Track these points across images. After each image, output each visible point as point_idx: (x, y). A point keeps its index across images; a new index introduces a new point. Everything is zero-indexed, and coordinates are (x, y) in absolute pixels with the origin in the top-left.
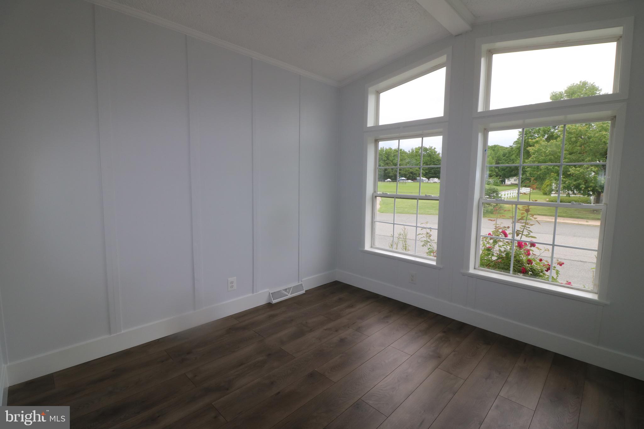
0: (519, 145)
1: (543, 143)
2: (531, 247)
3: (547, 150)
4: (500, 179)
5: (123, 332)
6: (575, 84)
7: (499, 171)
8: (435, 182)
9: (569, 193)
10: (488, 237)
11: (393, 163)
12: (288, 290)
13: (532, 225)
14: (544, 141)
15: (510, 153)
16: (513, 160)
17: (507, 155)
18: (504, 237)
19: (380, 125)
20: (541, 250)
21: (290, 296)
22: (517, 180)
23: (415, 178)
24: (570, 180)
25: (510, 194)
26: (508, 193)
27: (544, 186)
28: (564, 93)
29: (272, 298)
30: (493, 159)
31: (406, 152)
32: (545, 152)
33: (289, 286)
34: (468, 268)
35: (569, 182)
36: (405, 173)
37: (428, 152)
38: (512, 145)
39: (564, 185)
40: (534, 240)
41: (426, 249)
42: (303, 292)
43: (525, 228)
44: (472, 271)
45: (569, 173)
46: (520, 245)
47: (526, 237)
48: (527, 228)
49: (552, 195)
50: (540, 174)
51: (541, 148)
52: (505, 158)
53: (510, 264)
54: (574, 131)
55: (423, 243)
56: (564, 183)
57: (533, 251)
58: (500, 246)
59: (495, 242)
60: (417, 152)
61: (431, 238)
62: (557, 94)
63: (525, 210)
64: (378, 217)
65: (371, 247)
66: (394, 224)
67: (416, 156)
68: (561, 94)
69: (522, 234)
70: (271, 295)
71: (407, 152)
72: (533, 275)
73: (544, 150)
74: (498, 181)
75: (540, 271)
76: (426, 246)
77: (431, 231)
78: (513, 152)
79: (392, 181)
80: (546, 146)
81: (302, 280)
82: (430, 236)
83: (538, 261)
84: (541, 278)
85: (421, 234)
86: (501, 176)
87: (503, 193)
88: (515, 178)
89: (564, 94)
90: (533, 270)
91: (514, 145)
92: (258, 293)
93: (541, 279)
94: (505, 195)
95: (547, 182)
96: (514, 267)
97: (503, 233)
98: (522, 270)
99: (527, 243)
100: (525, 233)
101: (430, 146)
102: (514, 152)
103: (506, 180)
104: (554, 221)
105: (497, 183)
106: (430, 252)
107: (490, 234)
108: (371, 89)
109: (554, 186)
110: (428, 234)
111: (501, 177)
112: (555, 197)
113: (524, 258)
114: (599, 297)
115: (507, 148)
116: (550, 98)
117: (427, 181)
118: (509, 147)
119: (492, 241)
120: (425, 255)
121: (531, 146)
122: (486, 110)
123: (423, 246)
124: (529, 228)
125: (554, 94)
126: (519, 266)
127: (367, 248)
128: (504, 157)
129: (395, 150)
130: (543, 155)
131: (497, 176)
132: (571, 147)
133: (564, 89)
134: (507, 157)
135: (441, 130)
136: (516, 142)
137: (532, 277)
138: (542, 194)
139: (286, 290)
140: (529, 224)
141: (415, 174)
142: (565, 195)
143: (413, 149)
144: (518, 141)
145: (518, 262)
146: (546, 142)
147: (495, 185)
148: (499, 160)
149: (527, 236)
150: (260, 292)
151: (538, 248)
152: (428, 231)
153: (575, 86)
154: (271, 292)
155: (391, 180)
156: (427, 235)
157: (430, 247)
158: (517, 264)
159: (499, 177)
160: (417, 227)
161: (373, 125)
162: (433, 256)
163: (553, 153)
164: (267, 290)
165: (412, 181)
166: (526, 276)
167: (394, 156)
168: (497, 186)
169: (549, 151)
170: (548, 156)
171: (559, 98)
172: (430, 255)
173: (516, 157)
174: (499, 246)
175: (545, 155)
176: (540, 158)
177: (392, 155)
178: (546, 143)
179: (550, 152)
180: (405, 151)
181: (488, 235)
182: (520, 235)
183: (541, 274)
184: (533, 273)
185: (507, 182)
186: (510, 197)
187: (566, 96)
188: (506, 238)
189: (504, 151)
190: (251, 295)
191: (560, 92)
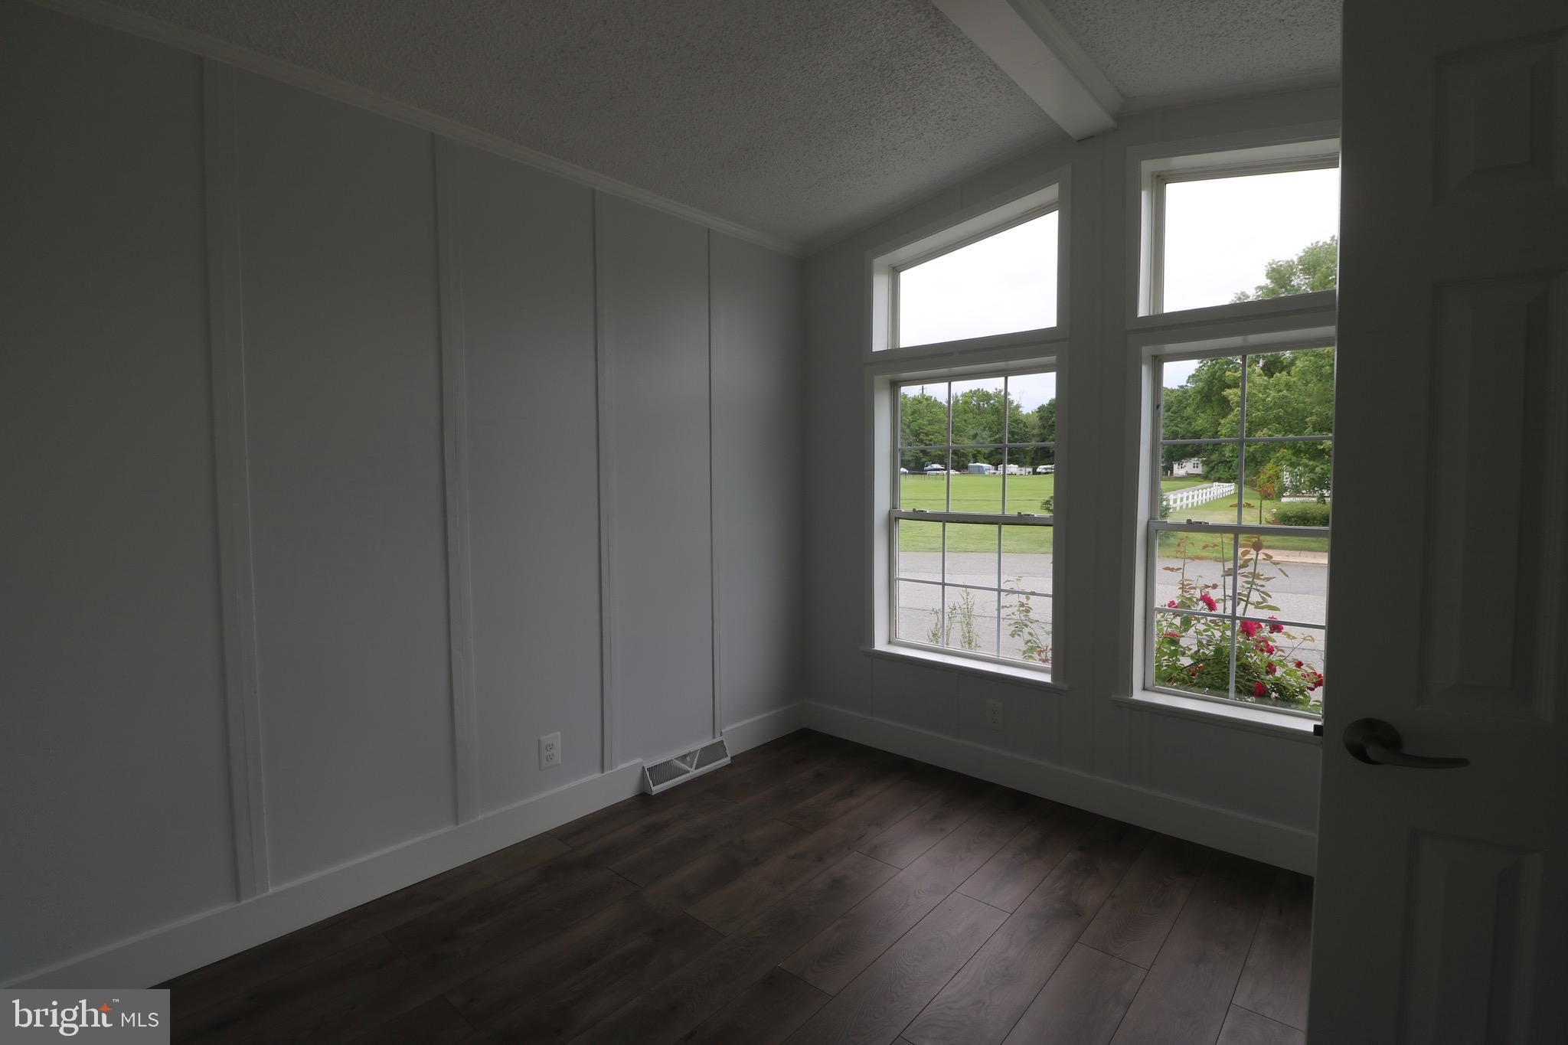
0: (1201, 384)
1: (1259, 380)
2: (1271, 633)
3: (1267, 397)
4: (1161, 464)
5: (272, 890)
6: (1321, 244)
9: (1322, 496)
10: (1168, 611)
11: (911, 430)
12: (688, 758)
13: (1266, 579)
14: (1260, 375)
15: (1180, 402)
16: (1188, 418)
17: (1174, 408)
18: (1206, 611)
19: (901, 346)
20: (1294, 638)
21: (694, 773)
22: (1200, 466)
23: (963, 465)
24: (1322, 464)
26: (1182, 495)
27: (1263, 479)
28: (1296, 263)
29: (651, 782)
31: (941, 403)
32: (1264, 400)
33: (692, 747)
34: (1129, 688)
35: (1321, 469)
36: (939, 455)
37: (992, 402)
38: (1185, 384)
39: (1312, 475)
40: (1276, 616)
41: (1019, 643)
42: (726, 761)
43: (1253, 586)
44: (1138, 695)
46: (1249, 627)
47: (1256, 607)
48: (1256, 587)
49: (1284, 500)
50: (1256, 450)
51: (1255, 391)
53: (1227, 674)
54: (1328, 352)
55: (1012, 628)
56: (1312, 471)
57: (1274, 641)
58: (1198, 633)
59: (1187, 623)
60: (966, 403)
61: (1031, 615)
62: (1281, 266)
63: (1251, 544)
64: (904, 569)
65: (890, 642)
66: (943, 584)
67: (965, 412)
68: (1290, 266)
69: (1247, 602)
70: (647, 773)
71: (944, 403)
72: (1284, 700)
73: (1261, 396)
75: (1298, 690)
76: (1019, 635)
77: (1028, 598)
78: (1187, 400)
79: (909, 473)
80: (1266, 387)
81: (723, 729)
82: (1028, 611)
83: (1292, 666)
84: (1301, 707)
85: (1006, 607)
88: (1194, 460)
89: (1298, 265)
90: (1279, 687)
91: (1189, 385)
92: (616, 770)
93: (1302, 710)
94: (1176, 502)
95: (1270, 469)
96: (1236, 682)
97: (1204, 601)
98: (1256, 689)
99: (1263, 624)
100: (1255, 597)
101: (996, 389)
102: (1190, 401)
103: (1176, 466)
106: (1032, 649)
107: (1172, 603)
108: (880, 262)
109: (1287, 478)
110: (1022, 605)
111: (1163, 460)
112: (1291, 503)
113: (1255, 658)
115: (1172, 391)
116: (1267, 275)
117: (992, 471)
118: (1177, 388)
119: (1177, 621)
120: (1018, 658)
121: (1230, 387)
122: (1156, 312)
123: (1013, 636)
124: (1261, 586)
125: (1274, 266)
126: (1249, 680)
127: (880, 644)
130: (1261, 407)
132: (1323, 388)
133: (1297, 255)
134: (1175, 413)
135: (1050, 358)
136: (1193, 376)
137: (1281, 707)
138: (1261, 497)
139: (682, 757)
140: (1260, 577)
141: (964, 455)
142: (1315, 499)
143: (957, 397)
144: (1198, 376)
145: (1244, 668)
146: (1266, 378)
149: (1257, 605)
150: (620, 767)
151: (1289, 636)
152: (1023, 598)
153: (1321, 246)
154: (646, 765)
155: (907, 471)
156: (1021, 609)
157: (1030, 638)
158: (1243, 674)
160: (999, 590)
161: (886, 349)
162: (1040, 660)
163: (1282, 403)
164: (640, 760)
165: (957, 472)
166: (1266, 704)
167: (913, 413)
169: (1274, 398)
170: (1271, 408)
171: (1285, 275)
172: (1031, 657)
173: (1195, 411)
174: (1196, 632)
175: (1264, 407)
176: (1254, 415)
177: (909, 411)
178: (1264, 380)
179: (1276, 400)
180: (939, 400)
181: (1170, 605)
183: (1301, 697)
184: (1281, 694)
185: (1178, 470)
186: (1187, 505)
187: (1301, 270)
188: (1214, 612)
189: (1168, 398)
190: (597, 775)
191: (1288, 262)
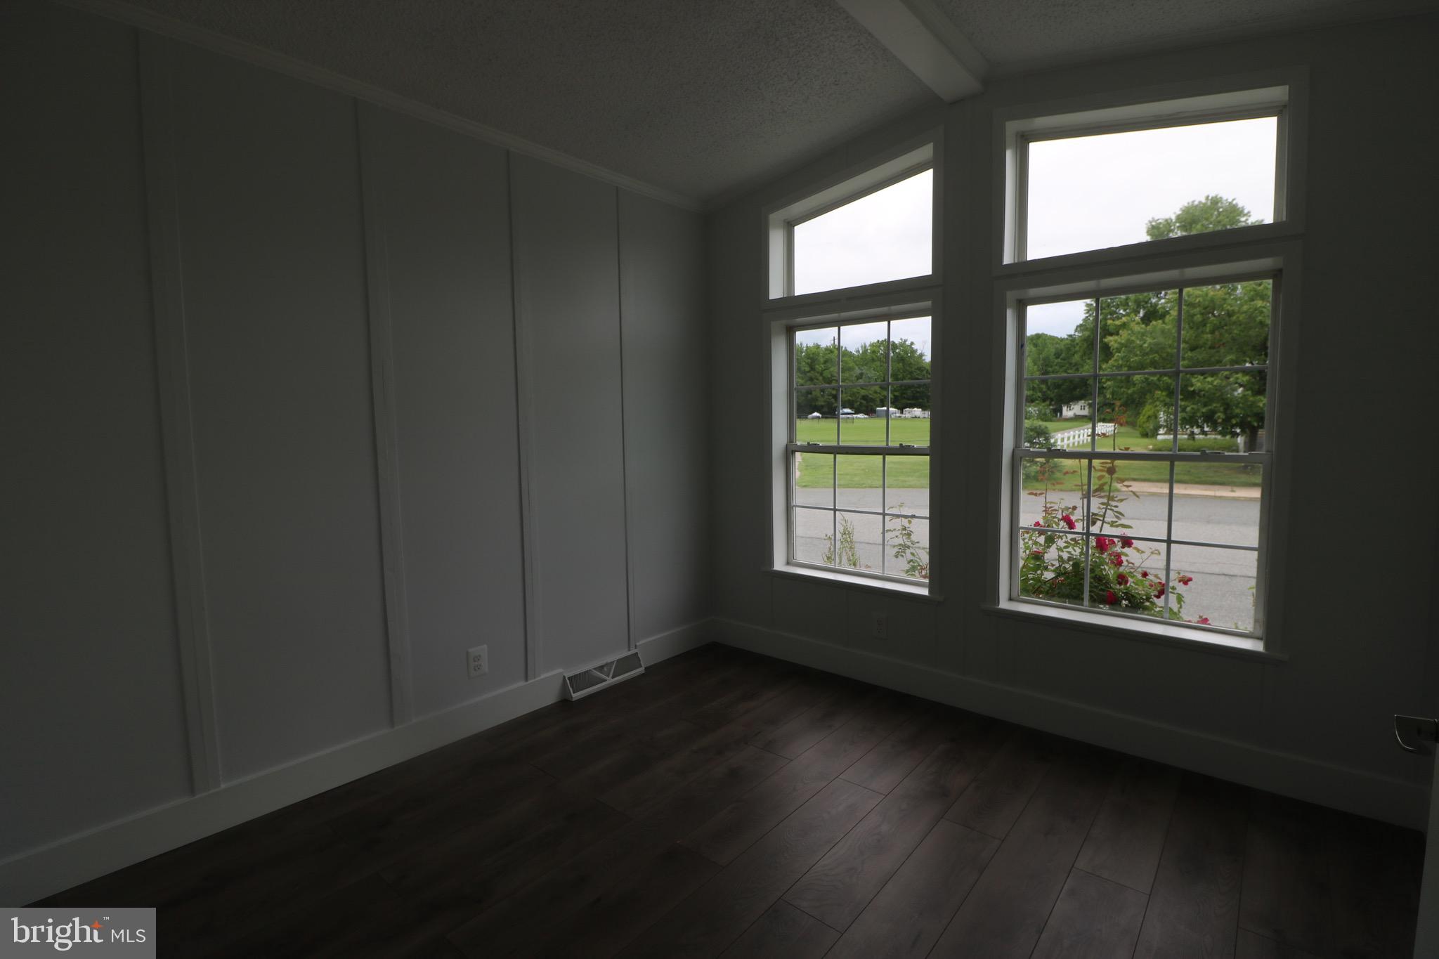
0: (1087, 333)
1: (1137, 328)
2: (1123, 547)
3: (1145, 343)
4: (1051, 407)
5: (223, 786)
6: (1196, 203)
7: (1048, 389)
8: (916, 417)
9: (1193, 433)
10: (1034, 530)
11: (824, 378)
12: (605, 669)
13: (1121, 500)
14: (1138, 323)
15: (1068, 349)
16: (1076, 364)
17: (1063, 355)
18: (1067, 530)
19: (796, 295)
20: (1143, 552)
21: (610, 681)
22: (1087, 408)
23: (871, 410)
24: (1193, 404)
25: (1074, 437)
26: (1069, 435)
27: (1142, 418)
28: (1174, 221)
29: (571, 690)
30: (1035, 364)
31: (851, 352)
32: (1141, 346)
33: (609, 660)
34: (996, 599)
35: (1193, 409)
36: (849, 400)
37: (897, 351)
38: (1072, 333)
39: (1184, 415)
40: (1129, 533)
41: (903, 564)
42: (640, 670)
43: (1109, 507)
44: (1004, 604)
45: (1192, 389)
46: (1103, 543)
47: (1112, 526)
48: (1113, 508)
49: (1159, 437)
50: (1134, 392)
51: (1133, 338)
52: (1059, 360)
53: (1082, 585)
54: (1199, 302)
55: (896, 550)
56: (1184, 410)
57: (1127, 555)
58: (1059, 549)
59: (1050, 540)
60: (874, 352)
61: (913, 538)
62: (1160, 223)
63: (1106, 469)
64: (799, 497)
65: (788, 563)
66: (835, 510)
67: (873, 360)
68: (1168, 223)
69: (1103, 522)
70: (568, 682)
71: (854, 352)
72: (1132, 607)
73: (1138, 342)
74: (1048, 411)
75: (1144, 597)
76: (902, 556)
77: (910, 522)
78: (1075, 347)
79: (822, 417)
80: (1143, 334)
81: (638, 644)
82: (909, 535)
83: (1139, 577)
84: (1146, 613)
85: (890, 530)
86: (1052, 400)
87: (1059, 436)
88: (1082, 403)
89: (1176, 222)
90: (1129, 596)
91: (1077, 334)
92: (539, 678)
93: (1148, 615)
94: (1063, 440)
95: (1147, 410)
96: (1090, 592)
97: (1065, 521)
98: (1108, 596)
99: (1116, 540)
100: (1110, 517)
101: (901, 339)
102: (1077, 348)
103: (1065, 409)
104: (1168, 491)
105: (1045, 414)
106: (913, 568)
107: (1037, 524)
108: (776, 217)
109: (1162, 416)
110: (904, 529)
111: (1053, 403)
112: (1164, 441)
113: (1110, 571)
114: (1267, 646)
115: (1062, 340)
116: (1148, 232)
117: (898, 415)
118: (1066, 337)
119: (1042, 540)
120: (903, 576)
121: (1111, 334)
122: (1020, 260)
123: (897, 557)
124: (1116, 507)
125: (1154, 224)
126: (1100, 590)
127: (779, 565)
128: (1057, 358)
129: (827, 349)
130: (1138, 352)
131: (1044, 401)
132: (1194, 335)
133: (1175, 213)
134: (1064, 359)
135: (928, 304)
136: (1081, 325)
137: (1129, 612)
138: (1139, 435)
139: (601, 668)
140: (1116, 499)
141: (873, 400)
142: (1186, 436)
143: (865, 347)
144: (1085, 325)
145: (1099, 579)
146: (1143, 326)
147: (1043, 420)
148: (1046, 365)
149: (1112, 524)
150: (542, 677)
151: (1138, 550)
152: (905, 522)
153: (1197, 206)
154: (568, 675)
155: (820, 416)
156: (904, 532)
157: (912, 558)
158: (1096, 584)
159: (1048, 402)
160: (884, 515)
161: (782, 296)
162: (921, 576)
163: (1157, 348)
164: (559, 670)
165: (866, 416)
166: (1116, 610)
167: (825, 362)
168: (1046, 421)
169: (1150, 344)
170: (1147, 354)
171: (1164, 231)
172: (914, 575)
173: (1082, 357)
174: (1057, 549)
175: (1141, 352)
176: (1132, 360)
177: (822, 360)
178: (1141, 328)
179: (1152, 346)
180: (849, 349)
181: (1035, 525)
182: (1099, 523)
183: (1147, 604)
184: (1130, 602)
185: (1067, 412)
186: (1074, 443)
187: (1178, 227)
188: (1072, 530)
189: (1057, 346)
190: (522, 683)
191: (1166, 220)
